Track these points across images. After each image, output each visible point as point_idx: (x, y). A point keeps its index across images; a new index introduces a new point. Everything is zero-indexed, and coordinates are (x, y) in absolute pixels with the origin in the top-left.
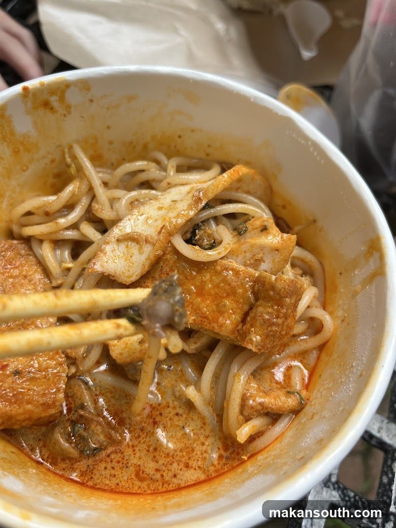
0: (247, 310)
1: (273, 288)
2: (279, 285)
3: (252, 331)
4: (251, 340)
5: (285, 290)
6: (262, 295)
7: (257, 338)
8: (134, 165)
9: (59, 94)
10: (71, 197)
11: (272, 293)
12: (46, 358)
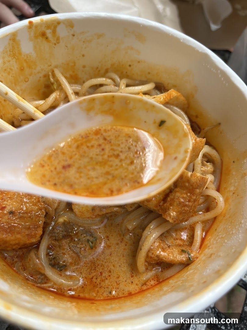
0: (168, 193)
1: (188, 181)
2: (193, 180)
3: (171, 209)
4: (170, 214)
5: (197, 184)
6: (180, 184)
7: (173, 214)
8: (97, 80)
9: (52, 28)
10: (54, 102)
11: (187, 184)
12: (31, 205)
